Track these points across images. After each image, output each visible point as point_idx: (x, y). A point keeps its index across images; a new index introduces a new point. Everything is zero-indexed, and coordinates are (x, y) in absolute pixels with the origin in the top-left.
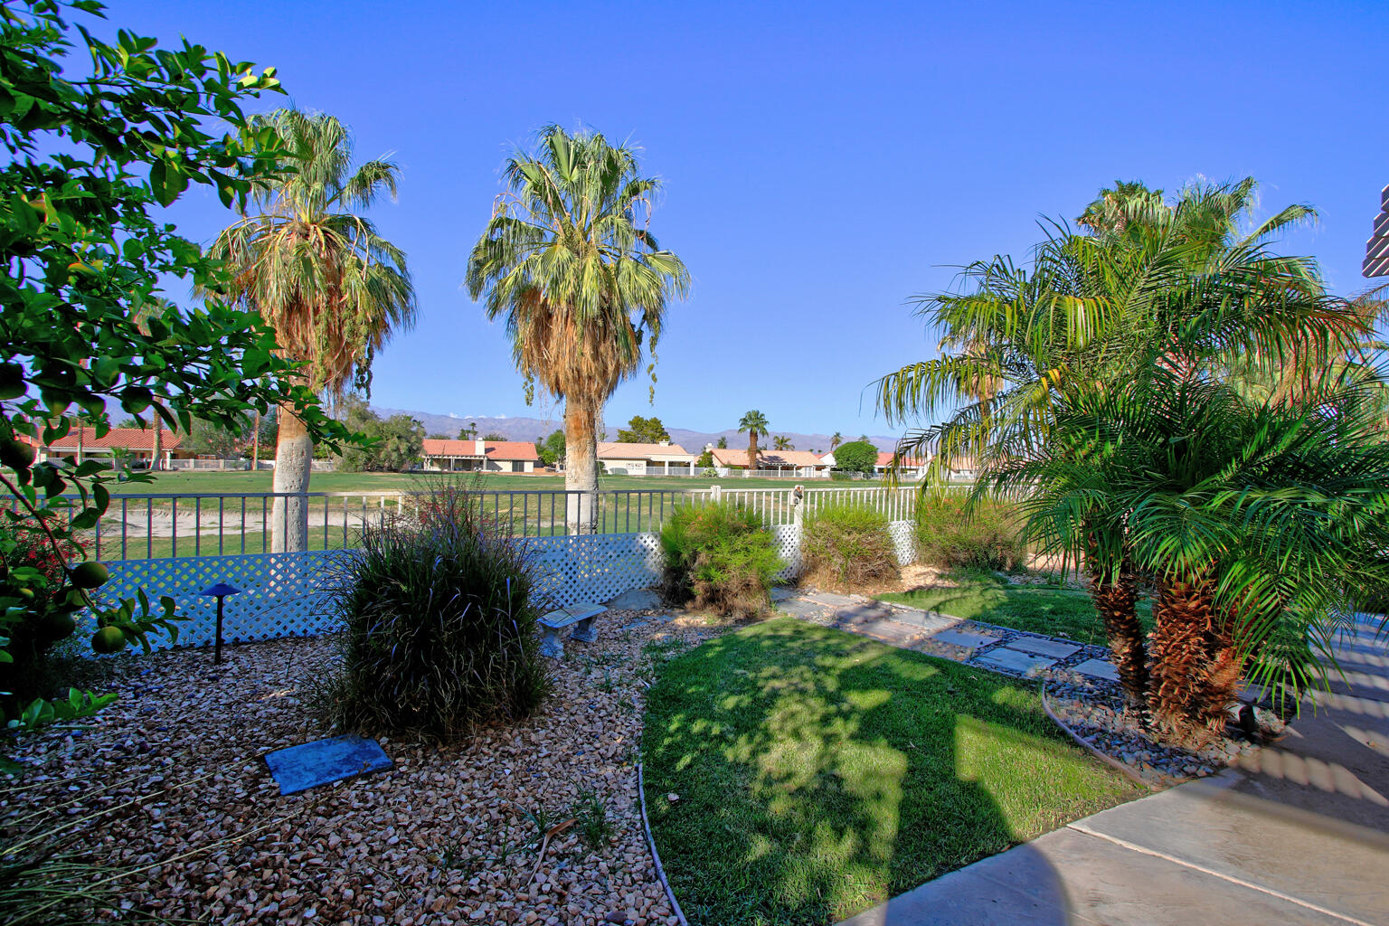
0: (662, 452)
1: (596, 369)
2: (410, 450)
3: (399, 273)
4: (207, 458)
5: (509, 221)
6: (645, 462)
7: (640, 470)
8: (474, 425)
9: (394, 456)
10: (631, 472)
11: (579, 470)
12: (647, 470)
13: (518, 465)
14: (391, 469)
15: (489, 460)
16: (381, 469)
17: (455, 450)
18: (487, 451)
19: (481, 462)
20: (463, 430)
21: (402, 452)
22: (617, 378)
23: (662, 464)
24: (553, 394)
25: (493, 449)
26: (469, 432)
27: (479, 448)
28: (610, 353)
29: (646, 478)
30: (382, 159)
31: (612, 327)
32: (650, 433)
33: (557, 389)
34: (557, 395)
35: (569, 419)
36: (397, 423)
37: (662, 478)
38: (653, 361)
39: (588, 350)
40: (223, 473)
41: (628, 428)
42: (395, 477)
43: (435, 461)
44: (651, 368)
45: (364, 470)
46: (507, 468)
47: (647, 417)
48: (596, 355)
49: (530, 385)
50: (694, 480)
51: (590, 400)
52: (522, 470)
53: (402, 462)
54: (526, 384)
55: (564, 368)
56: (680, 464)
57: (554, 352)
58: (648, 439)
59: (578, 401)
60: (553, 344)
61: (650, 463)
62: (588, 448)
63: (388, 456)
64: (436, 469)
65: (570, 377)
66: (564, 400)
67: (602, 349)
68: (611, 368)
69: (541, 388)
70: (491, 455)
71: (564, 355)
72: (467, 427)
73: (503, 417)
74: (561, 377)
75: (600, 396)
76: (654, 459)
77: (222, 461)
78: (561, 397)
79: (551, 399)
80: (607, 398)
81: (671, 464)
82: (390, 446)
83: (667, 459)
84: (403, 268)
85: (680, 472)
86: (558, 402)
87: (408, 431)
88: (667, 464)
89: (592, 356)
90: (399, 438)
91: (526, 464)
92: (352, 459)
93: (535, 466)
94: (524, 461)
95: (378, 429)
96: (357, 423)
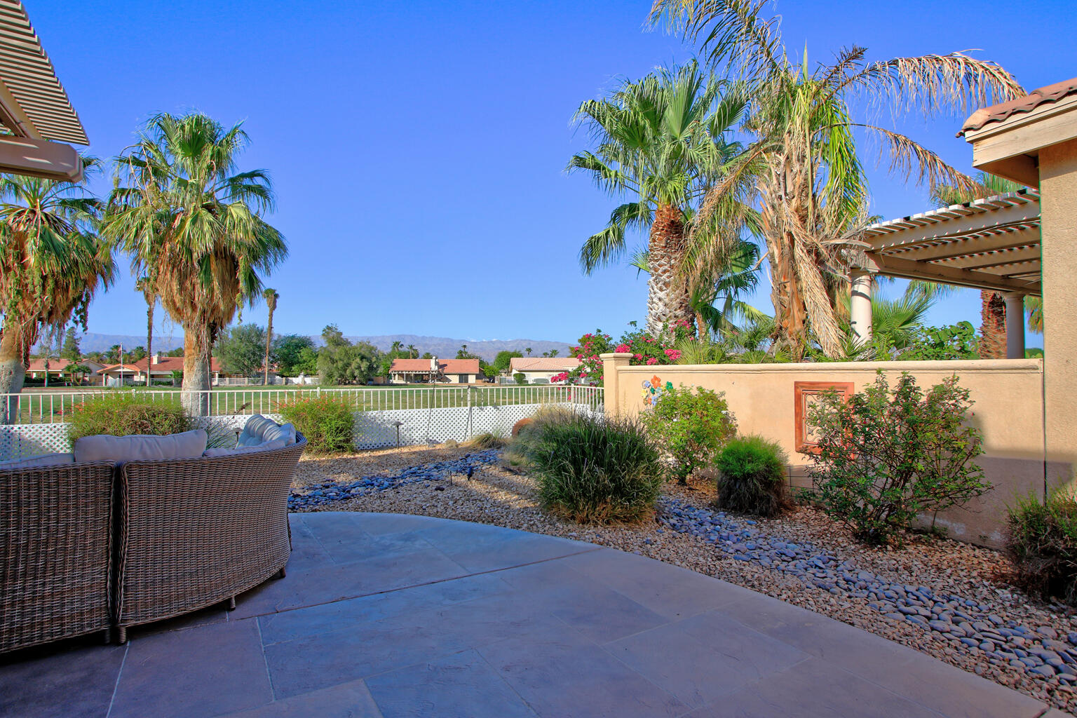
2: (371, 368)
4: (237, 377)
8: (465, 346)
13: (463, 378)
14: (359, 383)
16: (350, 383)
17: (416, 367)
18: (441, 366)
21: (363, 369)
25: (445, 366)
27: (433, 365)
36: (362, 347)
43: (399, 375)
45: (339, 384)
46: (455, 379)
52: (466, 381)
53: (364, 377)
63: (353, 373)
64: (401, 382)
70: (443, 370)
82: (354, 365)
87: (370, 353)
90: (362, 358)
91: (469, 376)
92: (330, 376)
93: (476, 379)
94: (468, 374)
95: (346, 353)
96: (332, 348)
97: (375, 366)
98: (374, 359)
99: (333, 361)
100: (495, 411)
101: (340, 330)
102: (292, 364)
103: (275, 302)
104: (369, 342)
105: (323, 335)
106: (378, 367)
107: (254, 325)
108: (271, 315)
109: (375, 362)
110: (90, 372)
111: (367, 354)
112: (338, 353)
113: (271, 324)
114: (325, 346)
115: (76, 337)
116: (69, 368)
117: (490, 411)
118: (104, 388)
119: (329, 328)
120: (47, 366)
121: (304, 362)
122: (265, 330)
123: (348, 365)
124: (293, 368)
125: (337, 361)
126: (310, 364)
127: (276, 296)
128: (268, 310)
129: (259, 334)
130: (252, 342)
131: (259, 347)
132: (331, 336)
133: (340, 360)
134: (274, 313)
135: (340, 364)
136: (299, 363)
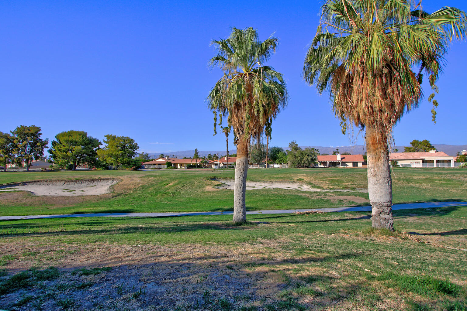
0: (432, 155)
1: (385, 104)
2: (312, 160)
3: (280, 83)
4: (255, 164)
5: (323, 35)
6: (421, 161)
7: (420, 165)
8: (338, 149)
9: (306, 162)
10: (412, 166)
11: (376, 169)
12: (423, 165)
13: (355, 164)
14: (306, 167)
15: (342, 162)
16: (303, 167)
17: (329, 159)
18: (342, 159)
19: (340, 163)
20: (334, 152)
21: (309, 160)
22: (403, 108)
23: (432, 161)
24: (357, 125)
25: (344, 158)
26: (336, 152)
27: (339, 158)
28: (396, 92)
29: (422, 168)
30: (270, 38)
31: (396, 74)
32: (423, 147)
33: (359, 121)
34: (360, 126)
35: (368, 139)
36: (307, 151)
37: (432, 169)
38: (433, 92)
39: (378, 93)
40: (258, 169)
41: (410, 146)
42: (307, 169)
43: (321, 163)
44: (432, 97)
45: (297, 167)
46: (350, 165)
47: (421, 140)
48: (385, 95)
49: (344, 123)
50: (453, 169)
51: (382, 125)
52: (357, 166)
53: (309, 164)
54: (342, 123)
55: (362, 108)
56: (443, 161)
57: (355, 100)
58: (422, 150)
59: (374, 127)
60: (354, 95)
61: (424, 161)
62: (382, 155)
63: (304, 162)
64: (322, 166)
65: (367, 112)
66: (365, 129)
67: (389, 90)
68: (397, 102)
69: (350, 123)
70: (343, 160)
71: (361, 101)
72: (336, 150)
73: (350, 146)
74: (361, 114)
75: (389, 122)
76: (426, 159)
77: (259, 165)
78: (363, 126)
79: (357, 129)
80: (395, 122)
81: (438, 161)
82: (305, 159)
83: (435, 159)
84: (282, 81)
85: (446, 165)
86: (361, 130)
87: (311, 153)
88: (435, 162)
89: (382, 96)
90: (308, 155)
91: (358, 163)
92: (293, 163)
93: (362, 164)
94: (358, 162)
95: (301, 153)
96: (294, 151)
97: (314, 159)
98: (313, 156)
99: (296, 157)
101: (297, 143)
102: (276, 159)
105: (290, 146)
112: (297, 153)
113: (268, 143)
116: (202, 162)
118: (211, 169)
119: (292, 143)
120: (196, 161)
121: (281, 158)
122: (266, 145)
123: (302, 159)
124: (276, 161)
126: (283, 159)
129: (264, 147)
130: (260, 150)
131: (264, 152)
132: (294, 146)
133: (299, 156)
135: (299, 159)
136: (278, 158)
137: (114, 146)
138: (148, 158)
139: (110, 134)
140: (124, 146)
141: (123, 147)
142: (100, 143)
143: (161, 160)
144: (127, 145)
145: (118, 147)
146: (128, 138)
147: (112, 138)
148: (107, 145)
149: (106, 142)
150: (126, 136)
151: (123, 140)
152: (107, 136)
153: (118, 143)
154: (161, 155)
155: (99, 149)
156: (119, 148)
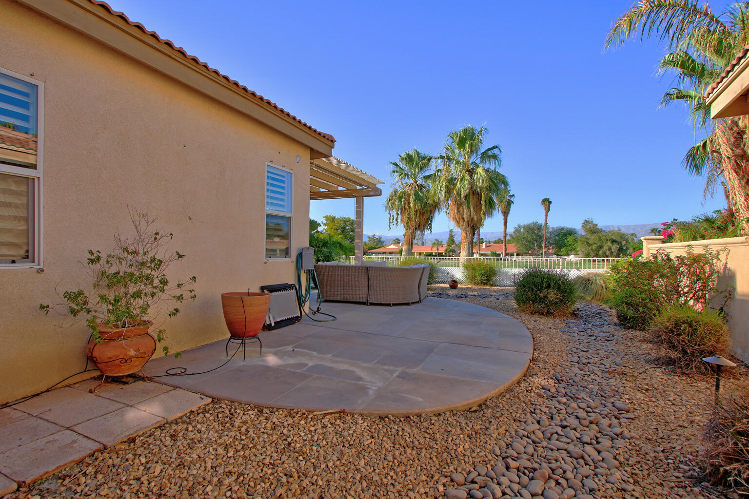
36: (613, 234)
87: (621, 238)
95: (600, 239)
96: (589, 236)
97: (624, 248)
98: (624, 243)
99: (589, 245)
100: (578, 272)
101: (595, 222)
102: (561, 247)
103: (549, 206)
104: (620, 230)
105: (583, 226)
106: (627, 248)
107: (537, 223)
108: (546, 216)
109: (625, 245)
110: (455, 252)
111: (618, 239)
112: (593, 238)
113: (547, 221)
114: (583, 234)
115: (453, 234)
117: (575, 272)
119: (586, 221)
120: (438, 249)
121: (570, 245)
122: (543, 225)
123: (601, 247)
124: (562, 250)
125: (592, 245)
126: (573, 247)
127: (550, 202)
128: (544, 212)
129: (539, 227)
130: (535, 233)
131: (539, 236)
132: (589, 227)
133: (594, 243)
134: (549, 214)
135: (594, 247)
136: (566, 246)
137: (333, 230)
138: (382, 243)
139: (329, 214)
140: (345, 228)
141: (343, 230)
142: (319, 225)
143: (392, 247)
144: (348, 228)
145: (337, 230)
146: (349, 218)
147: (332, 220)
148: (326, 228)
149: (325, 225)
150: (346, 217)
151: (344, 221)
152: (327, 218)
153: (338, 225)
154: (397, 239)
155: (318, 232)
156: (339, 231)
